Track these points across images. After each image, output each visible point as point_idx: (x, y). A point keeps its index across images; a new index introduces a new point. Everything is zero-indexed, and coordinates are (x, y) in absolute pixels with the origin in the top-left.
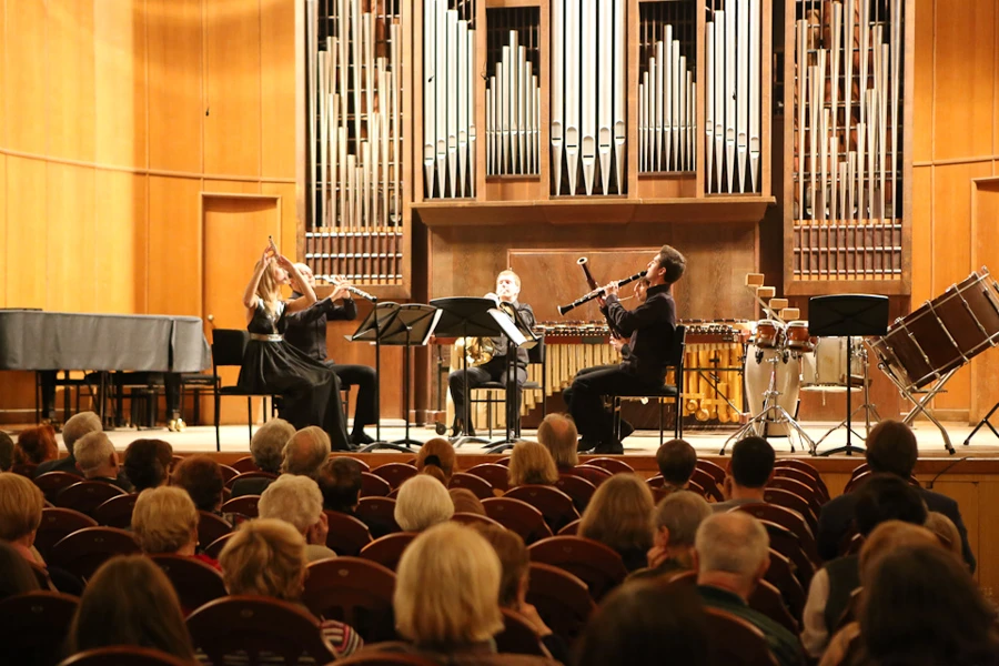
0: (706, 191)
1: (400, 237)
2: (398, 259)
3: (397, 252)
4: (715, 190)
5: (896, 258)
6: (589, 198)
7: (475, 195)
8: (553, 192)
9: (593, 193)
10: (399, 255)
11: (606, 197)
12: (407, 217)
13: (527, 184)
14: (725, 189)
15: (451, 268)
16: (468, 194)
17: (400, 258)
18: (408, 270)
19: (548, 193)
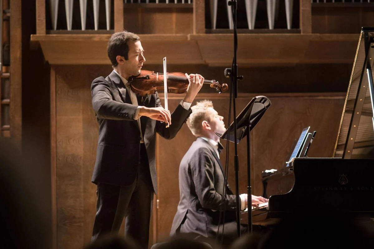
1: (8, 78)
2: (4, 106)
3: (2, 98)
7: (112, 26)
8: (208, 24)
9: (256, 27)
11: (271, 32)
12: (16, 54)
13: (174, 17)
15: (81, 117)
16: (102, 25)
17: (8, 105)
18: (18, 119)
19: (204, 26)
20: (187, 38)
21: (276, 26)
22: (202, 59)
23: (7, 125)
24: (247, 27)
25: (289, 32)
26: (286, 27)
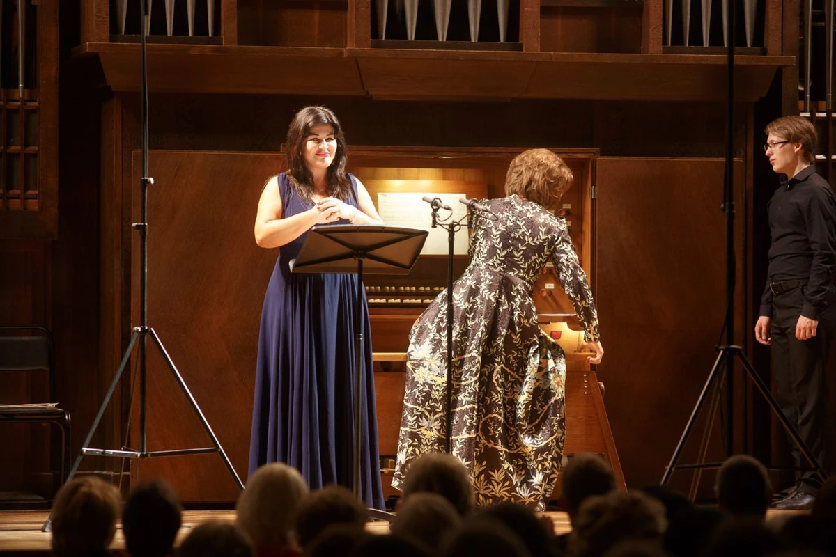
0: (665, 42)
1: (34, 111)
2: (29, 157)
3: (26, 145)
4: (678, 39)
6: (443, 45)
7: (216, 33)
8: (375, 33)
9: (450, 35)
10: (33, 149)
11: (474, 47)
13: (316, 15)
14: (696, 38)
16: (199, 30)
17: (35, 155)
18: (52, 180)
19: (369, 35)
20: (341, 53)
21: (481, 37)
22: (364, 89)
23: (34, 189)
24: (436, 38)
25: (503, 47)
26: (498, 40)
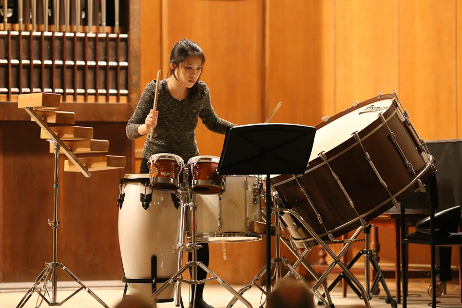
5: (122, 75)
